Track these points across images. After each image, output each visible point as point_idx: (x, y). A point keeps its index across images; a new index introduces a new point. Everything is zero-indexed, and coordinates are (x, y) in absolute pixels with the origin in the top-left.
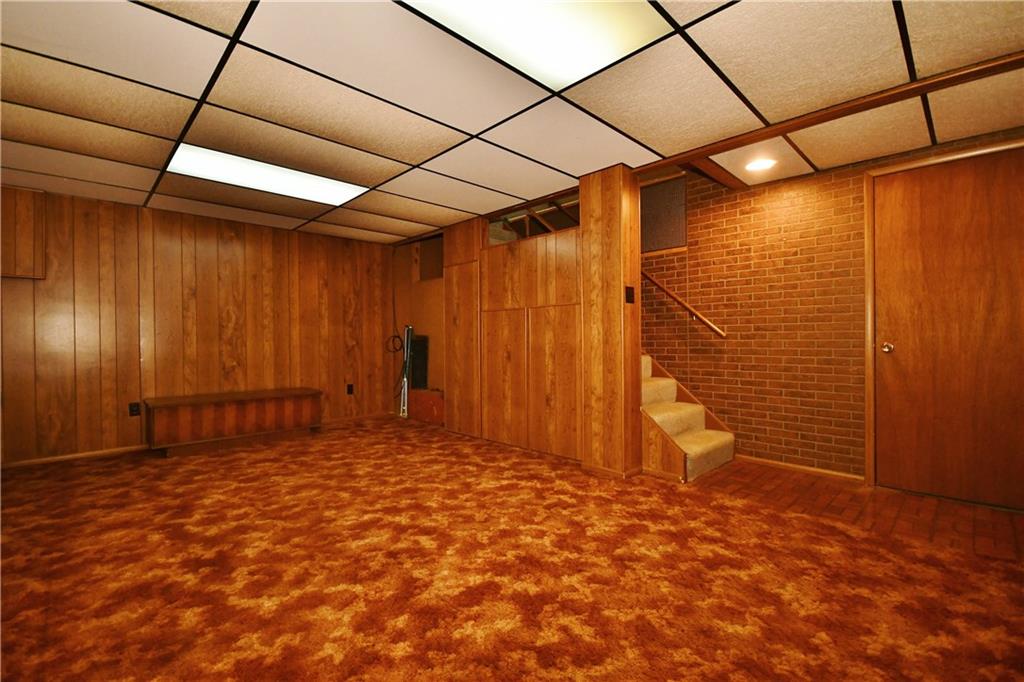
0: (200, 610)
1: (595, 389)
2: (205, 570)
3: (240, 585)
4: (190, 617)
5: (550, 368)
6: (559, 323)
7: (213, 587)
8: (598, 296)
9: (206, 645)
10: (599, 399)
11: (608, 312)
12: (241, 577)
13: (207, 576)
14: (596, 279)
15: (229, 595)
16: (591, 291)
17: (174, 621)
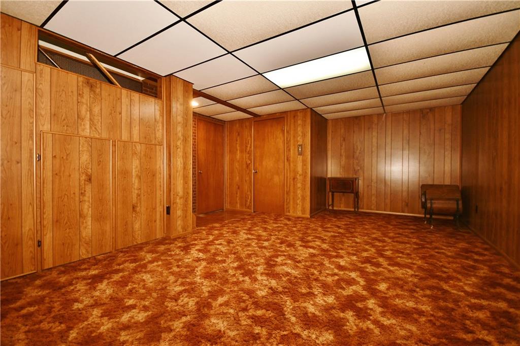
0: (377, 287)
1: (179, 193)
2: (359, 305)
3: (354, 287)
4: (383, 287)
5: (136, 185)
6: (145, 155)
7: (365, 293)
8: (180, 144)
9: (383, 276)
10: (181, 198)
11: (186, 154)
12: (349, 291)
13: (361, 301)
14: (180, 135)
15: (362, 286)
16: (177, 141)
17: (388, 289)
